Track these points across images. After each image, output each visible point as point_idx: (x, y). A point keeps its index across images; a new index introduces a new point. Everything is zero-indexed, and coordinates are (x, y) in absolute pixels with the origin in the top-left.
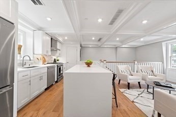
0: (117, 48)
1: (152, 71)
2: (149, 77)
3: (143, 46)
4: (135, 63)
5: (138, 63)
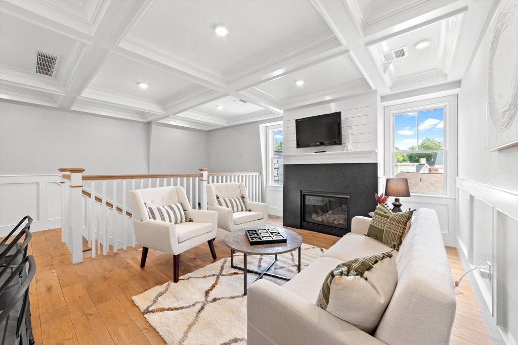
0: (149, 124)
1: (243, 197)
2: (236, 216)
3: (224, 128)
4: (202, 175)
5: (211, 178)
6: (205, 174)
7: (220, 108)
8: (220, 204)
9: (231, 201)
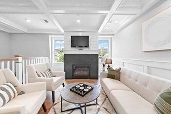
1: (50, 70)
4: (18, 59)
5: (24, 61)
6: (20, 59)
7: (28, 21)
8: (39, 76)
9: (45, 73)
